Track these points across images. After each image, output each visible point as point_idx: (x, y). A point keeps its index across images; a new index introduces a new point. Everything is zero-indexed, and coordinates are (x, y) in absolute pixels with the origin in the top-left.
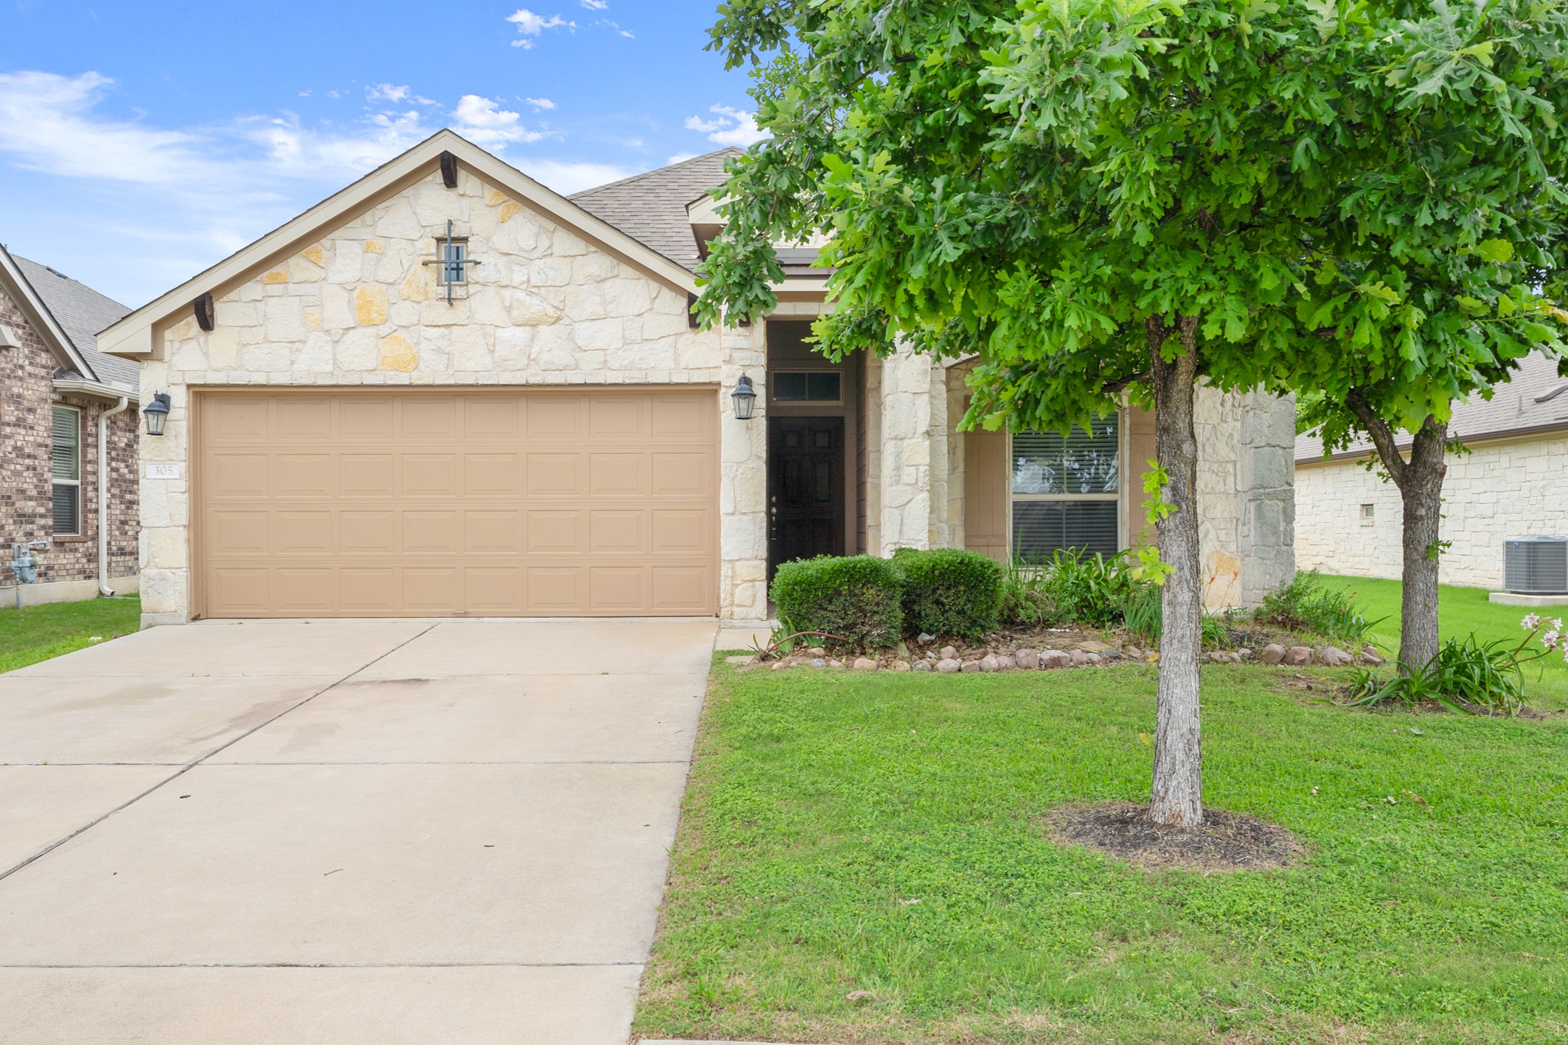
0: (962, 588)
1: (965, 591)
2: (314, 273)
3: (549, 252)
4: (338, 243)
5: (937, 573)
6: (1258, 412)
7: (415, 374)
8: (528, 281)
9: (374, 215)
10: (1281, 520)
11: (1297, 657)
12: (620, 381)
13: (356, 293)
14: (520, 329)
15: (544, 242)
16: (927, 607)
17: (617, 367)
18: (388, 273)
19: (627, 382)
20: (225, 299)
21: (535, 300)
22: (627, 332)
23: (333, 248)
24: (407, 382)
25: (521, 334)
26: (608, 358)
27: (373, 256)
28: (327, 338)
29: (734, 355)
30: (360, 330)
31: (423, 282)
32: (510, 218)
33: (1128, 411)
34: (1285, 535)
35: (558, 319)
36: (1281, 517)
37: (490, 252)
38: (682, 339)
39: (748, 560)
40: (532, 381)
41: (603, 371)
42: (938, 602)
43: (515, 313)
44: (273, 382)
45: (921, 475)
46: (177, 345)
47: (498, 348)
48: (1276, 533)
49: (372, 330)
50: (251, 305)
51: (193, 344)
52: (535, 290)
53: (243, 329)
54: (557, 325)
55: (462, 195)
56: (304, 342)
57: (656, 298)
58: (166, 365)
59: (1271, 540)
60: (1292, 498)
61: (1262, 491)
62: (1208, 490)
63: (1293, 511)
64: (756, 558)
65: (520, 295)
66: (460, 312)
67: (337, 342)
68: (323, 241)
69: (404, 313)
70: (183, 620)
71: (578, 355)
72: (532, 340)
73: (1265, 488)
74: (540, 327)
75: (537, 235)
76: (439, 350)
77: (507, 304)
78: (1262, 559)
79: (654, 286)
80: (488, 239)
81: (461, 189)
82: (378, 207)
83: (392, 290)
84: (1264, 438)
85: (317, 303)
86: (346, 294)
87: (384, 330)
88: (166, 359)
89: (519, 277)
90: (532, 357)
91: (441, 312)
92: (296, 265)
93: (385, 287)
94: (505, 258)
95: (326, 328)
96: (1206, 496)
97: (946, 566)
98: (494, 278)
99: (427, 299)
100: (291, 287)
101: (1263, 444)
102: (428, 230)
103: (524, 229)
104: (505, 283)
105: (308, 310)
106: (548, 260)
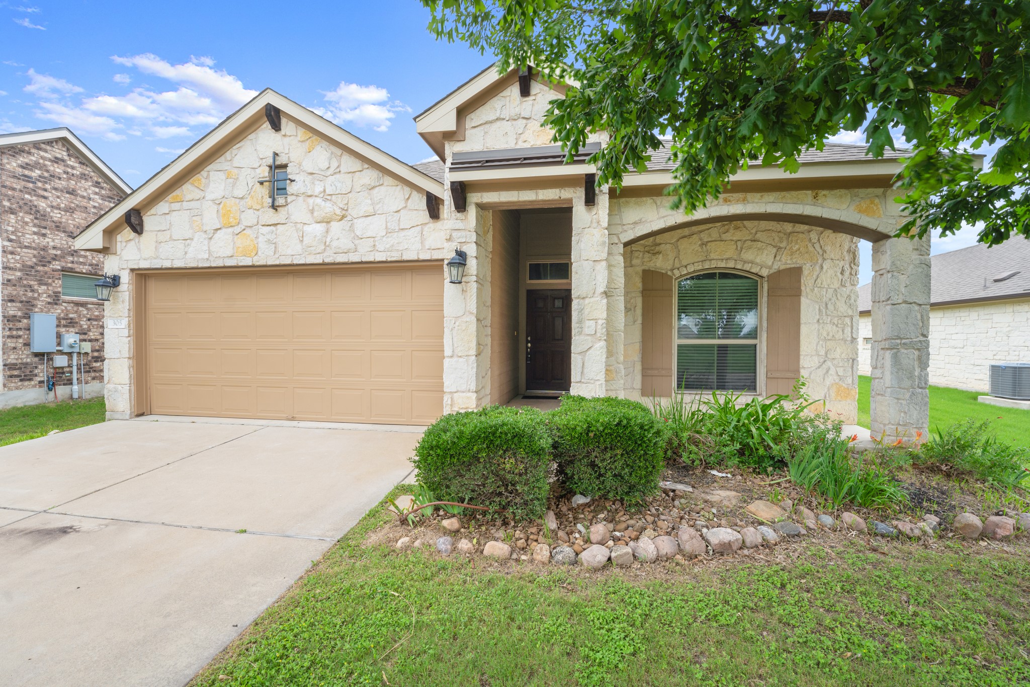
0: (619, 452)
1: (622, 455)
2: (197, 194)
3: (338, 170)
4: (211, 173)
5: (591, 434)
6: (895, 274)
7: (255, 258)
8: (324, 191)
9: (231, 153)
10: (916, 366)
11: (999, 531)
12: (384, 259)
13: (221, 206)
14: (319, 225)
15: (335, 164)
16: (581, 471)
17: (382, 249)
18: (240, 191)
19: (389, 259)
20: (148, 213)
21: (328, 204)
22: (388, 224)
23: (208, 177)
24: (250, 264)
25: (320, 228)
26: (377, 244)
27: (231, 180)
28: (204, 236)
29: (453, 234)
30: (224, 230)
31: (260, 196)
32: (313, 149)
33: (766, 279)
34: (920, 379)
35: (343, 217)
36: (916, 363)
37: (301, 173)
38: (426, 228)
39: (463, 392)
40: (327, 260)
41: (372, 253)
42: (593, 465)
43: (315, 214)
44: (175, 266)
45: (599, 327)
46: (124, 244)
47: (305, 239)
48: (911, 377)
49: (231, 230)
50: (163, 217)
51: (132, 243)
52: (329, 197)
53: (159, 233)
54: (343, 221)
55: (285, 136)
56: (192, 239)
57: (408, 198)
58: (118, 257)
59: (907, 383)
60: (927, 347)
61: (898, 341)
62: (829, 338)
63: (928, 359)
64: (469, 391)
65: (319, 201)
66: (282, 213)
67: (211, 238)
68: (202, 173)
69: (249, 218)
70: (127, 417)
71: (357, 242)
72: (327, 232)
73: (901, 339)
74: (332, 223)
75: (330, 159)
76: (269, 242)
77: (311, 208)
78: (898, 399)
79: (407, 190)
80: (300, 165)
81: (283, 132)
82: (234, 147)
83: (242, 202)
84: (901, 296)
85: (199, 213)
86: (216, 207)
87: (237, 229)
88: (118, 253)
89: (318, 189)
90: (327, 244)
91: (270, 216)
92: (188, 190)
93: (238, 201)
94: (310, 177)
95: (204, 230)
96: (828, 342)
97: (601, 429)
98: (302, 191)
99: (263, 207)
100: (184, 203)
101: (900, 301)
102: (264, 160)
103: (322, 155)
104: (309, 194)
105: (194, 218)
106: (337, 176)
